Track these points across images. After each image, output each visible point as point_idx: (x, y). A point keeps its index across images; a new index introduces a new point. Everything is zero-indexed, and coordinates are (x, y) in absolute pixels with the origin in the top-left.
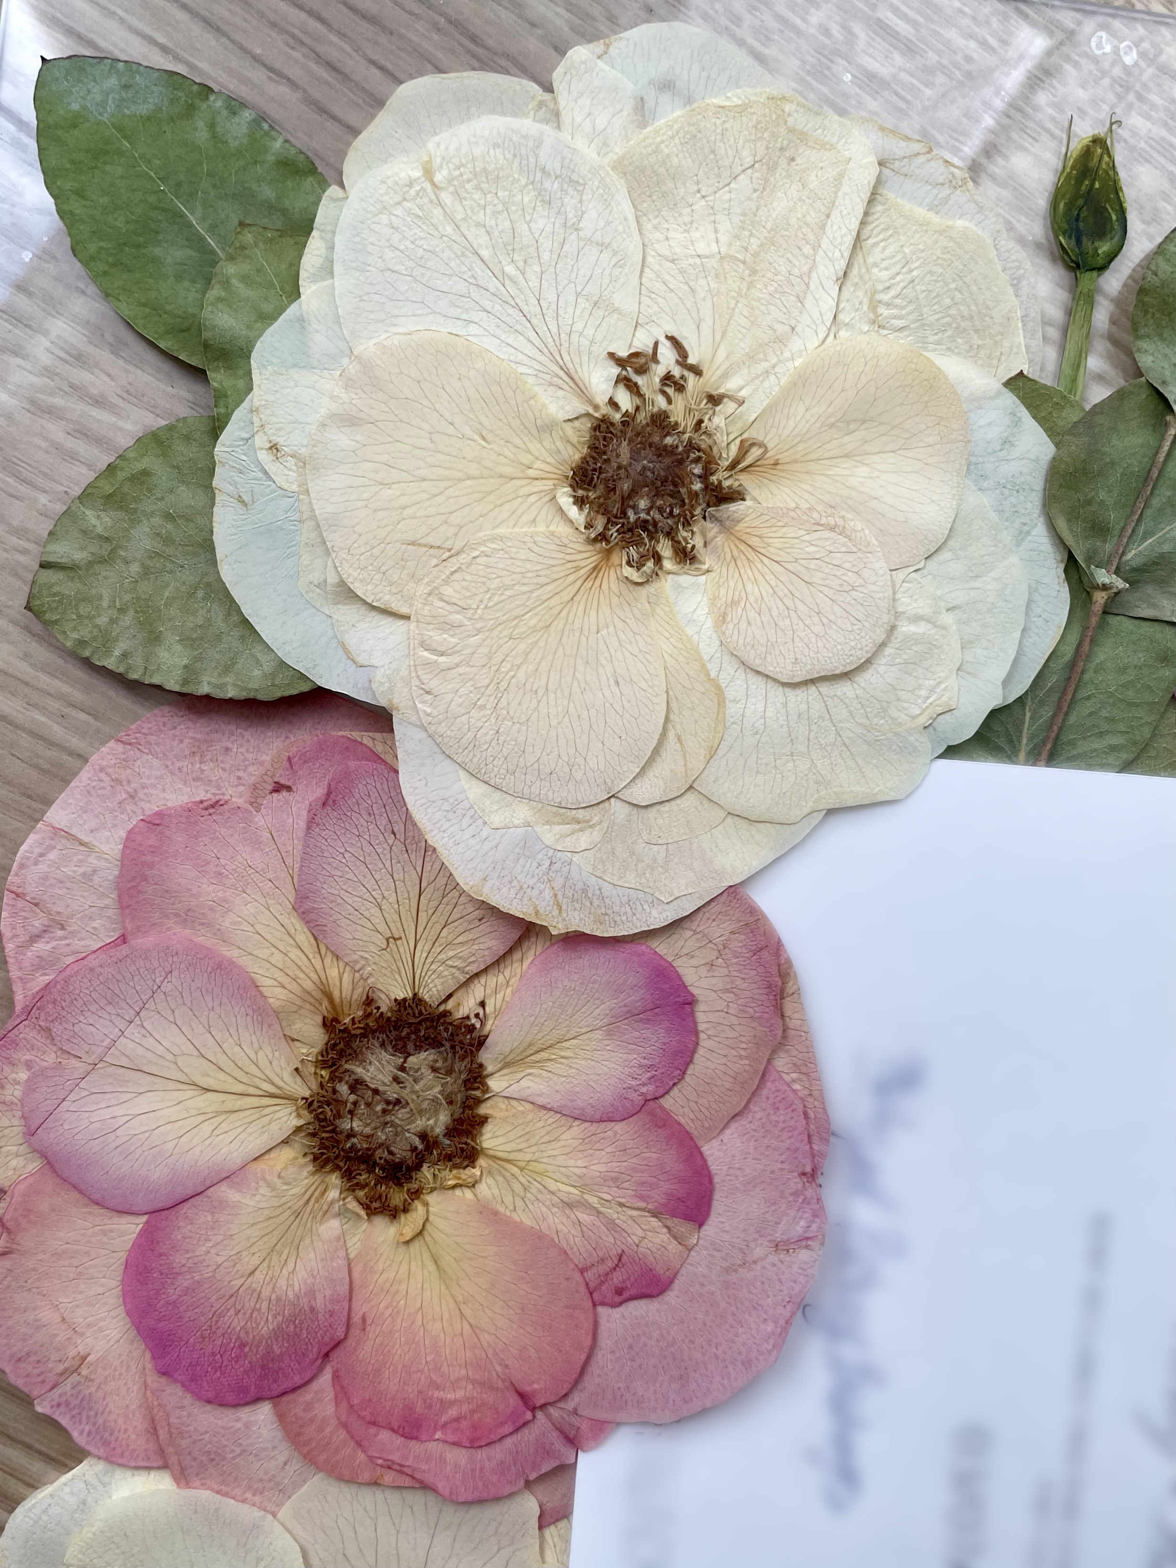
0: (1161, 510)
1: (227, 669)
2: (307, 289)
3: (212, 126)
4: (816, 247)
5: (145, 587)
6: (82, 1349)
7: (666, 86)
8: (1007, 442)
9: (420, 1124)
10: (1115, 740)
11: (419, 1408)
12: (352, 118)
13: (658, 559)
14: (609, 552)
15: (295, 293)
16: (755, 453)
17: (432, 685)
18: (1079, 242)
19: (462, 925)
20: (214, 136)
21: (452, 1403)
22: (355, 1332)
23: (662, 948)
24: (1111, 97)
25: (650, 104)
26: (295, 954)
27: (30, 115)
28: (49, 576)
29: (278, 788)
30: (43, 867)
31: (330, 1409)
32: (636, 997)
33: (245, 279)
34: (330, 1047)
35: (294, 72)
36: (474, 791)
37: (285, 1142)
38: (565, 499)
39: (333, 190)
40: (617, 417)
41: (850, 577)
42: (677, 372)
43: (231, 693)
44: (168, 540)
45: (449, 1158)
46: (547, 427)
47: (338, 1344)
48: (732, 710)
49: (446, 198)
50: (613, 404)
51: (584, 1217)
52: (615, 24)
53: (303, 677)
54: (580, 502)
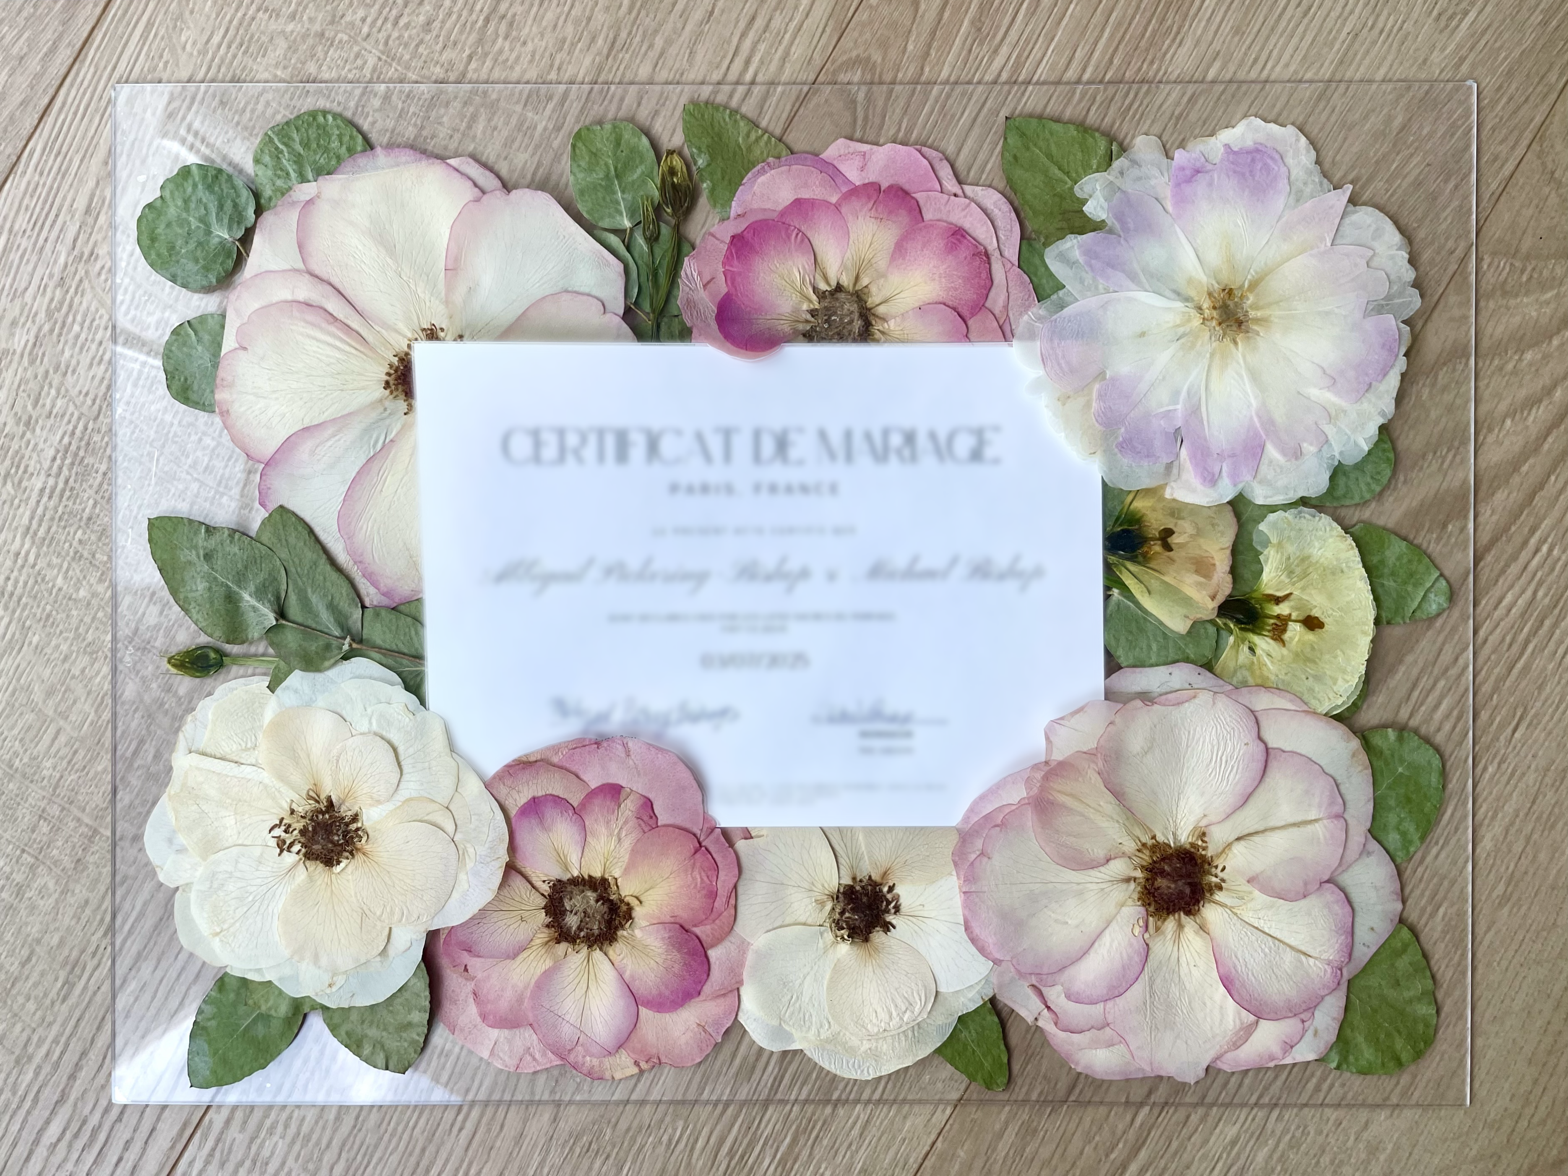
0: (317, 623)
1: (418, 996)
2: (267, 978)
3: (209, 1020)
4: (227, 776)
5: (391, 1029)
6: (695, 1026)
7: (170, 841)
8: (296, 691)
9: (592, 902)
10: (413, 632)
11: (704, 892)
12: (199, 965)
13: (358, 829)
14: (358, 850)
15: (270, 982)
16: (312, 793)
17: (416, 916)
18: (212, 666)
19: (512, 893)
20: (213, 1018)
21: (702, 879)
22: (678, 920)
23: (513, 812)
24: (150, 655)
25: (179, 848)
26: (532, 957)
27: (214, 1089)
28: (391, 1066)
29: (466, 970)
30: (506, 1058)
31: (708, 927)
32: (534, 821)
33: (267, 1001)
34: (567, 940)
35: (184, 989)
36: (455, 895)
37: (606, 954)
38: (338, 869)
39: (228, 970)
40: (304, 850)
41: (356, 752)
42: (283, 828)
43: (427, 993)
44: (372, 1023)
45: (606, 889)
46: (310, 877)
47: (682, 926)
48: (414, 794)
49: (225, 926)
50: (298, 853)
51: (624, 834)
52: (148, 863)
53: (419, 966)
54: (339, 863)
